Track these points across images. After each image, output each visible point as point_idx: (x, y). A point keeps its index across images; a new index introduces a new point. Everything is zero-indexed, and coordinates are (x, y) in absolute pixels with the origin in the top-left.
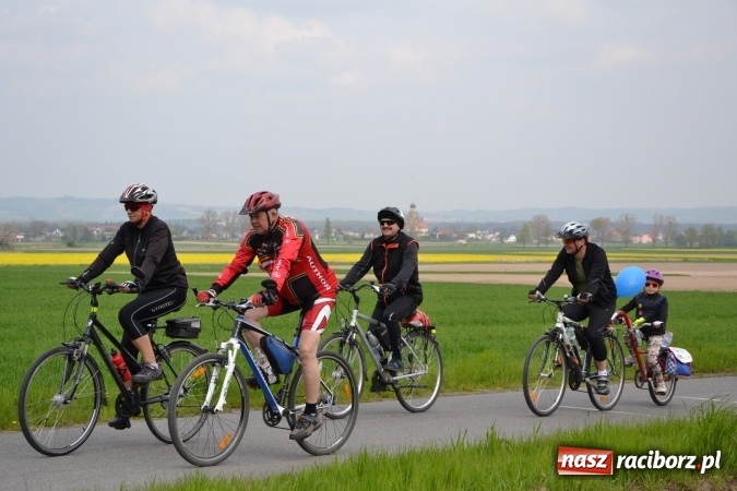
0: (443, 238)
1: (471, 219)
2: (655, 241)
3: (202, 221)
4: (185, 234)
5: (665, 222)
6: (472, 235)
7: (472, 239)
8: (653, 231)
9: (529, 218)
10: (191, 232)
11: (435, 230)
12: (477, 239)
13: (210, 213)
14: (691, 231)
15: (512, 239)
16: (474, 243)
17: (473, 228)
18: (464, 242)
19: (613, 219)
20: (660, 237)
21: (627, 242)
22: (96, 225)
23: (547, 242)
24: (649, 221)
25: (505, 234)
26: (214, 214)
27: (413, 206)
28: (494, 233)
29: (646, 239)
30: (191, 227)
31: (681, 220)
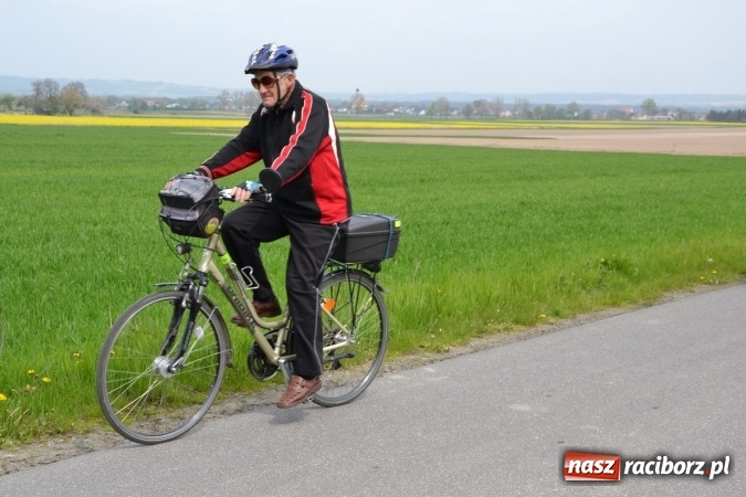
0: (378, 111)
1: (393, 99)
2: (514, 115)
3: (219, 97)
4: (207, 106)
6: (396, 110)
7: (396, 113)
8: (514, 108)
9: (435, 99)
10: (211, 105)
11: (372, 106)
12: (400, 113)
13: (225, 93)
14: (538, 109)
15: (423, 113)
16: (398, 115)
17: (397, 105)
18: (392, 114)
19: (489, 100)
20: (517, 112)
21: (497, 115)
22: (150, 99)
23: (447, 115)
24: (513, 102)
25: (418, 110)
26: (228, 94)
27: (358, 90)
28: (411, 109)
29: (508, 114)
30: (211, 102)
31: (531, 101)
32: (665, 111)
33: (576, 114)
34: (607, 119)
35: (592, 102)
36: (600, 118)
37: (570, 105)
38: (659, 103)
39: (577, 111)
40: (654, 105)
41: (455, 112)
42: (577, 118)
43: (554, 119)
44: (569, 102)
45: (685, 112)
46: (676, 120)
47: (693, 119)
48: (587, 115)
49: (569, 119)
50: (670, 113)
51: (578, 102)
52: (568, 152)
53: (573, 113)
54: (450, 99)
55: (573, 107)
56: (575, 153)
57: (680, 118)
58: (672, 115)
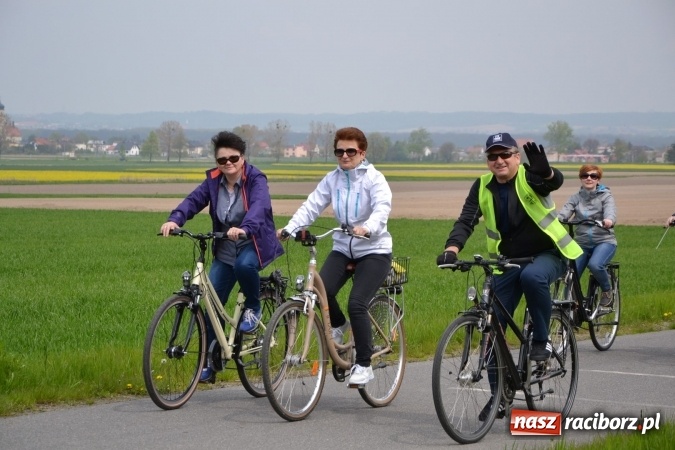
0: (43, 149)
1: (79, 126)
2: (311, 154)
5: (323, 131)
6: (82, 146)
7: (82, 151)
8: (309, 142)
11: (32, 138)
12: (88, 152)
15: (135, 151)
16: (85, 156)
17: (82, 137)
18: (72, 155)
19: (262, 126)
20: (317, 150)
21: (278, 155)
23: (180, 155)
24: (306, 129)
25: (124, 146)
28: (111, 144)
29: (300, 152)
32: (592, 145)
33: (428, 152)
37: (413, 135)
38: (578, 130)
39: (430, 147)
40: (570, 132)
41: (199, 150)
42: (429, 159)
44: (410, 130)
45: (630, 146)
46: (611, 162)
47: (643, 160)
48: (446, 155)
49: (414, 161)
50: (601, 149)
51: (431, 129)
53: (420, 150)
54: (186, 125)
55: (419, 139)
57: (618, 157)
58: (605, 153)
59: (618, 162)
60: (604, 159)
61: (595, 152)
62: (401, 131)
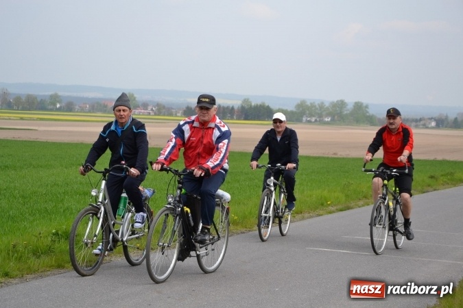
14: (18, 99)
31: (11, 90)
32: (145, 106)
33: (58, 106)
34: (90, 112)
35: (75, 94)
36: (82, 110)
37: (52, 96)
38: (140, 98)
39: (59, 102)
40: (135, 98)
42: (59, 110)
43: (36, 109)
44: (50, 93)
45: (164, 107)
46: (155, 114)
47: (171, 114)
48: (69, 107)
49: (51, 110)
50: (150, 108)
51: (60, 93)
52: (47, 143)
53: (55, 105)
55: (55, 99)
56: (54, 144)
57: (159, 112)
58: (152, 110)
59: (159, 115)
60: (152, 113)
61: (147, 109)
62: (41, 94)
